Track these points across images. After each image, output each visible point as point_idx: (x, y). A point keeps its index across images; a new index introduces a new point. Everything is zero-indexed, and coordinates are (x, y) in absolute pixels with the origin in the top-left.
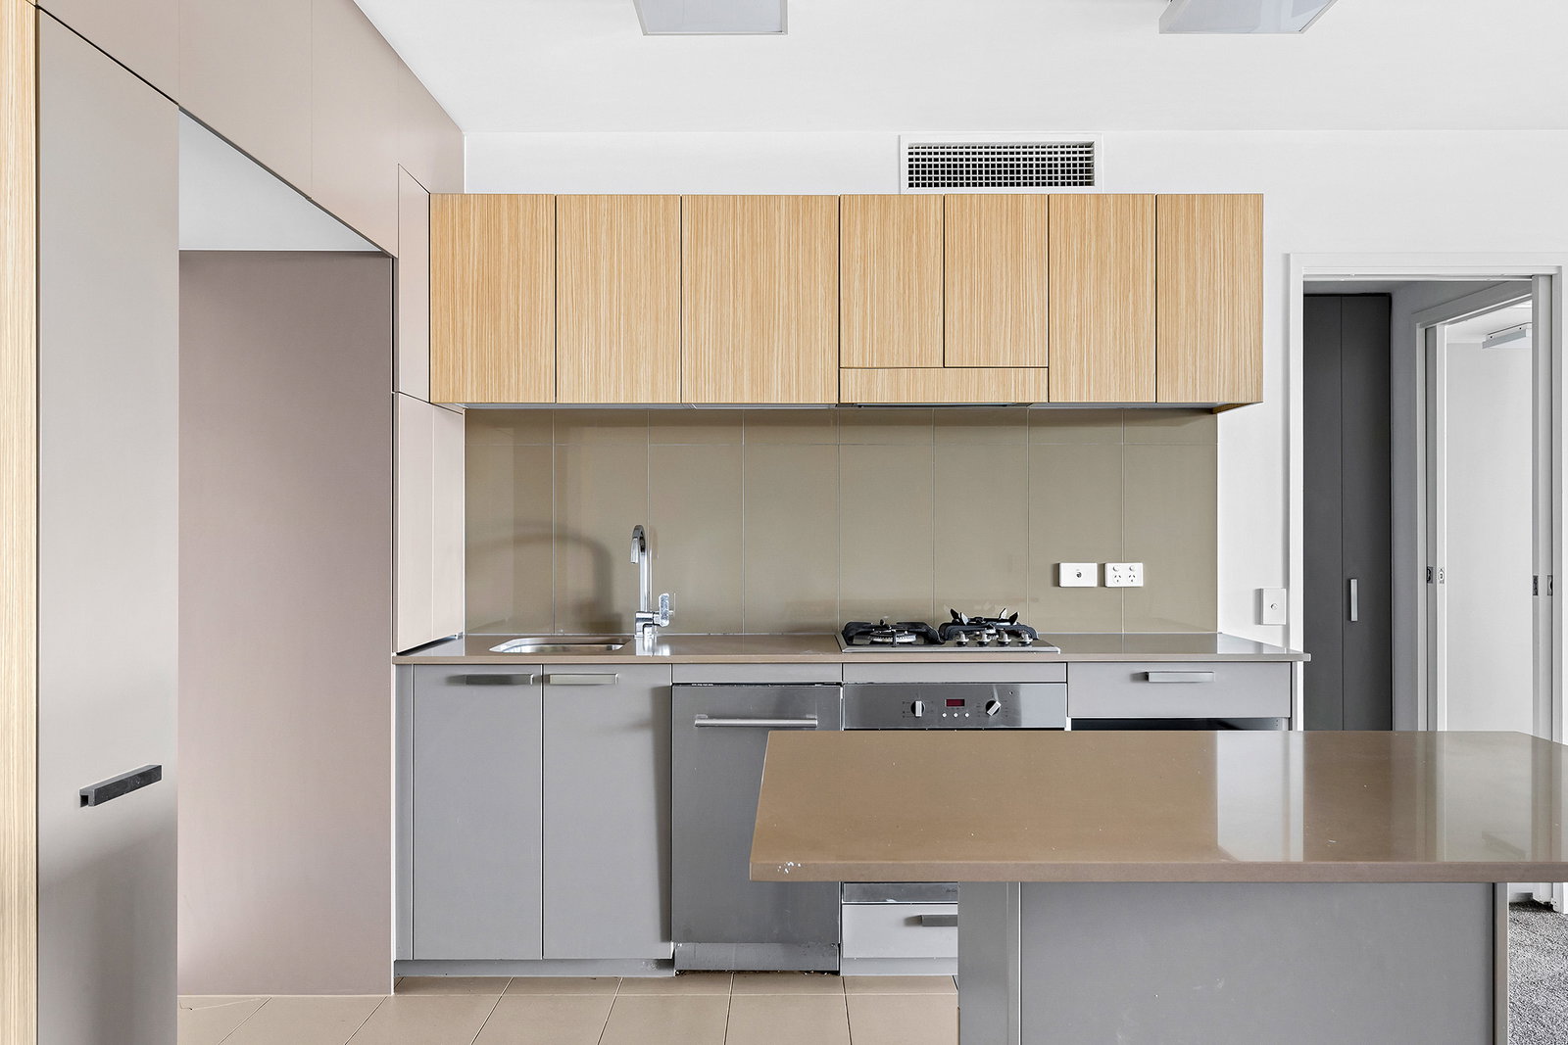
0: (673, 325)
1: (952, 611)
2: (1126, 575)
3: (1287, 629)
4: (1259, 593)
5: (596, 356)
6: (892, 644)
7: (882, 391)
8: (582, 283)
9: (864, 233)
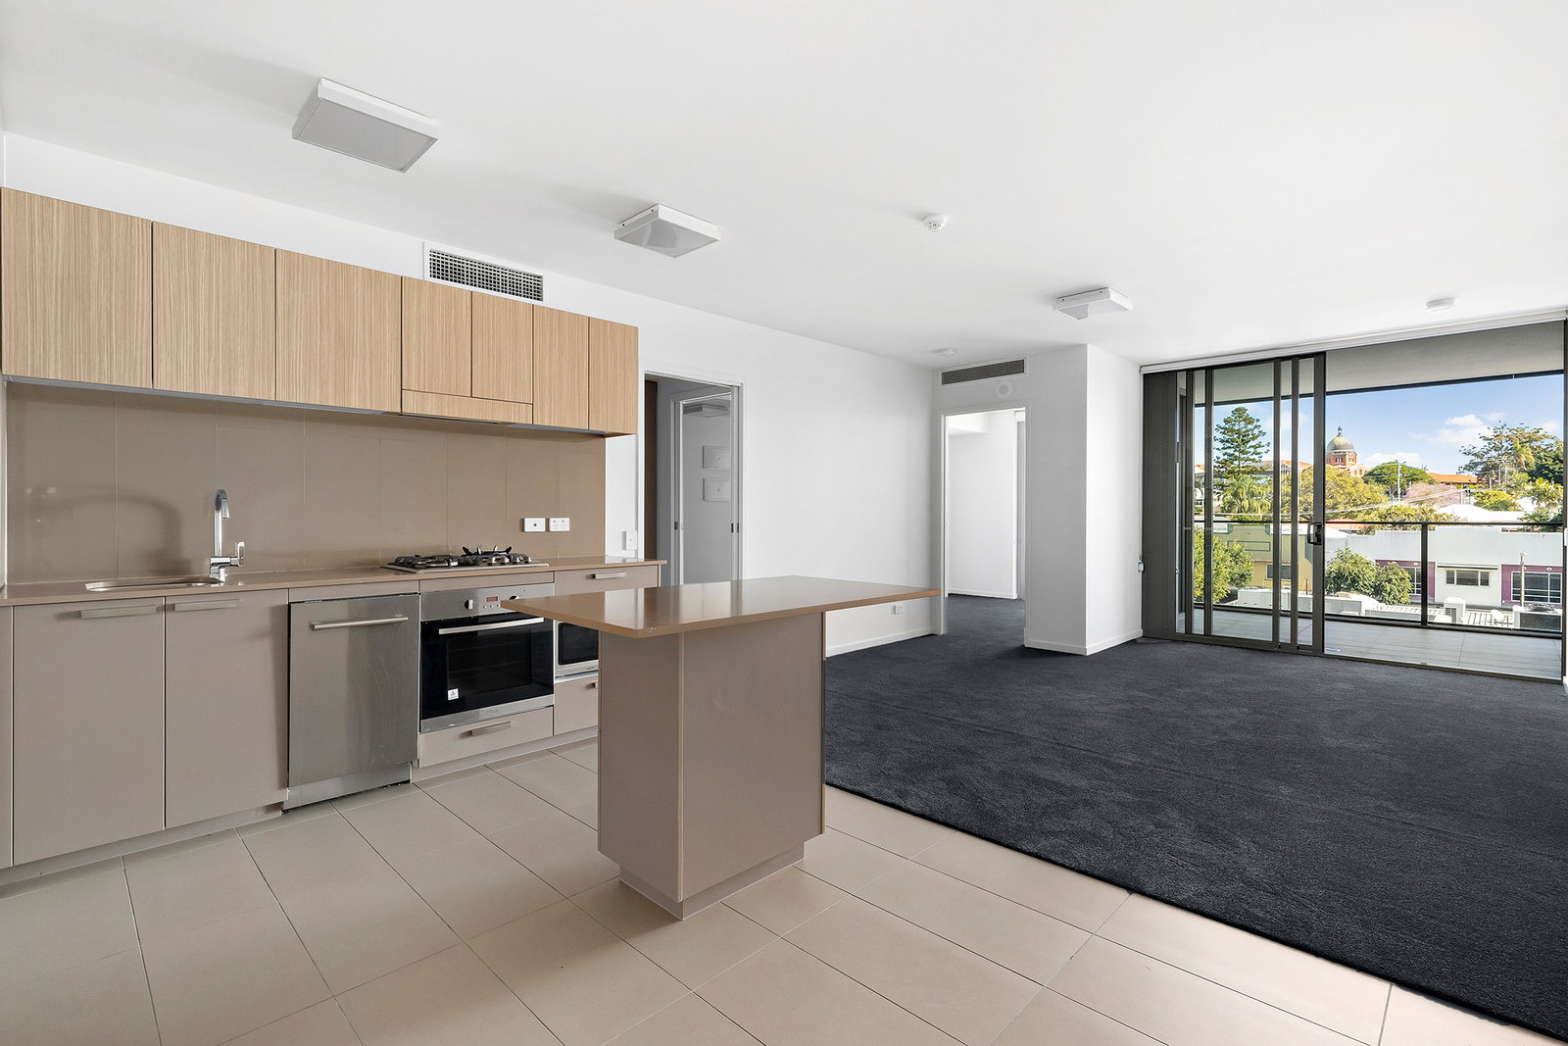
0: (268, 343)
1: (464, 548)
2: (560, 525)
3: (637, 551)
4: (625, 533)
5: (194, 356)
6: (448, 567)
7: (431, 408)
8: (180, 296)
9: (419, 303)
